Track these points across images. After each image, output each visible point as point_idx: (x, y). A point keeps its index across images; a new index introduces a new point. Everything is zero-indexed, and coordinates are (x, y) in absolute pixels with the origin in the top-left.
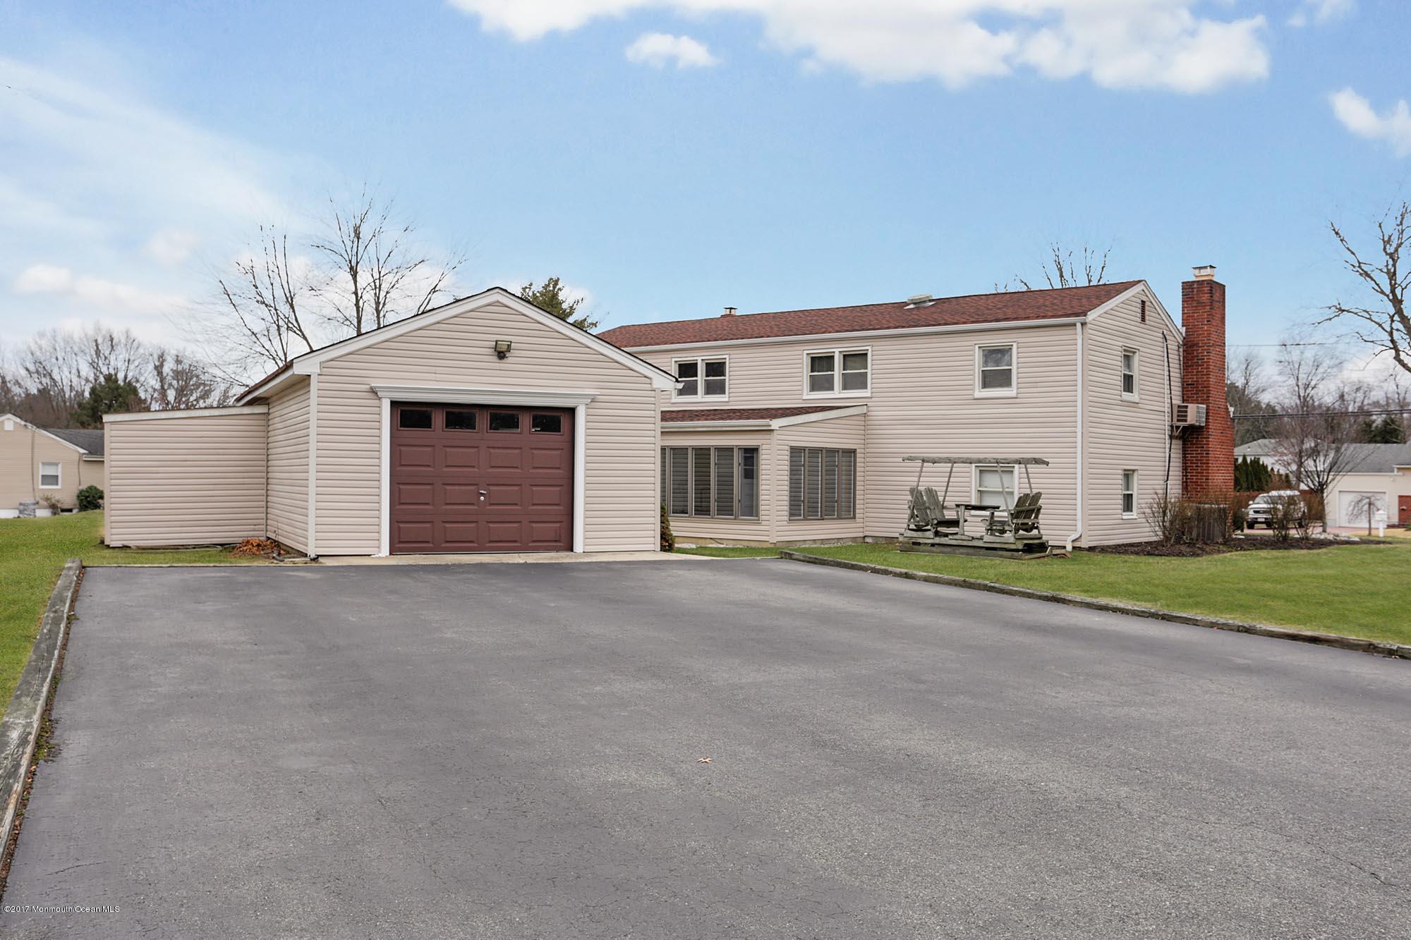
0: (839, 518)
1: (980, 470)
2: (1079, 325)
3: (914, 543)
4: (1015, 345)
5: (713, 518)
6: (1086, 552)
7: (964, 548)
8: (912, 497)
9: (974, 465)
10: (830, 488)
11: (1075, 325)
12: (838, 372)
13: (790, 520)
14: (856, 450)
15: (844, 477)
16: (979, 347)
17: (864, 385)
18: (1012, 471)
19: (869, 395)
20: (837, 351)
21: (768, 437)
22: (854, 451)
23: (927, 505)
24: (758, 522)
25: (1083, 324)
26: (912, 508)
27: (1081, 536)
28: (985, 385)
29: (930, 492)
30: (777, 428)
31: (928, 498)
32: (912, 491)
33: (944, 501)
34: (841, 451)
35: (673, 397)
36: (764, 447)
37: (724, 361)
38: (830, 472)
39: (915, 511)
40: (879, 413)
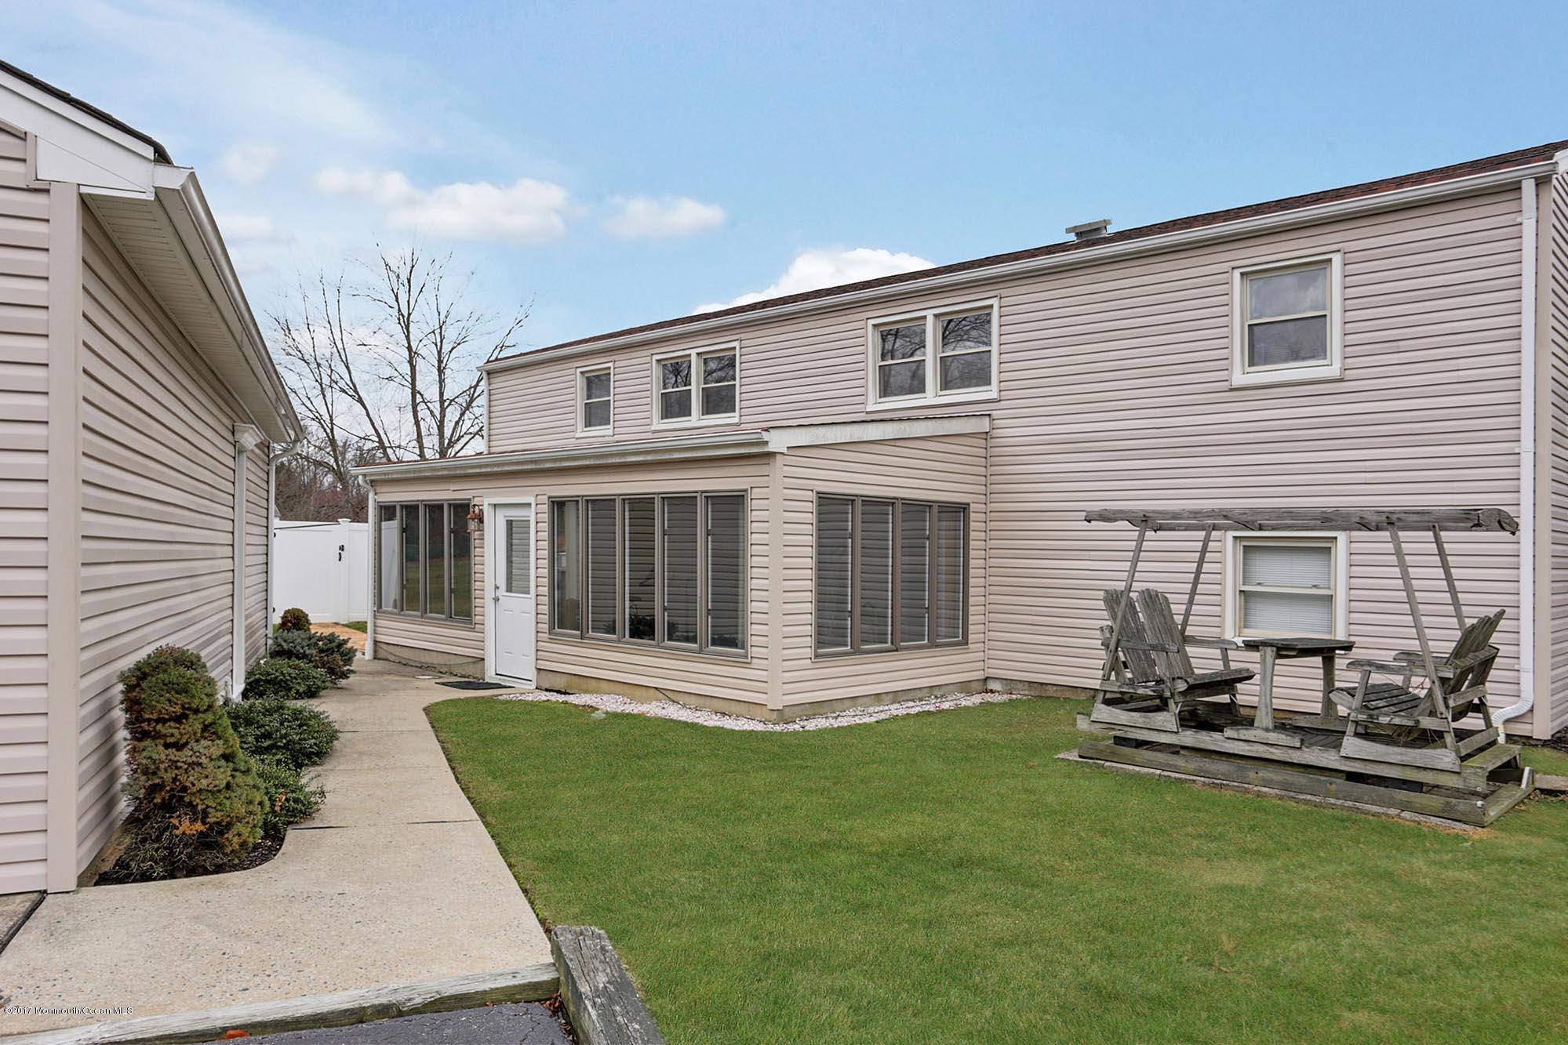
0: (933, 645)
1: (1244, 546)
2: (1528, 186)
3: (1120, 741)
4: (1337, 259)
5: (658, 646)
6: (1548, 752)
7: (1272, 767)
8: (1114, 617)
9: (1231, 534)
10: (914, 581)
11: (1515, 187)
12: (930, 356)
13: (816, 656)
14: (968, 504)
15: (944, 559)
16: (1242, 274)
17: (984, 379)
18: (1327, 551)
19: (994, 395)
20: (930, 314)
21: (763, 470)
22: (964, 508)
23: (1150, 638)
24: (745, 661)
25: (1542, 182)
26: (1112, 646)
27: (1531, 710)
28: (1255, 358)
29: (1155, 601)
30: (785, 451)
31: (1150, 617)
32: (1113, 600)
33: (1185, 623)
34: (935, 506)
35: (655, 421)
36: (756, 493)
37: (731, 353)
38: (914, 549)
39: (1121, 654)
40: (1013, 430)
